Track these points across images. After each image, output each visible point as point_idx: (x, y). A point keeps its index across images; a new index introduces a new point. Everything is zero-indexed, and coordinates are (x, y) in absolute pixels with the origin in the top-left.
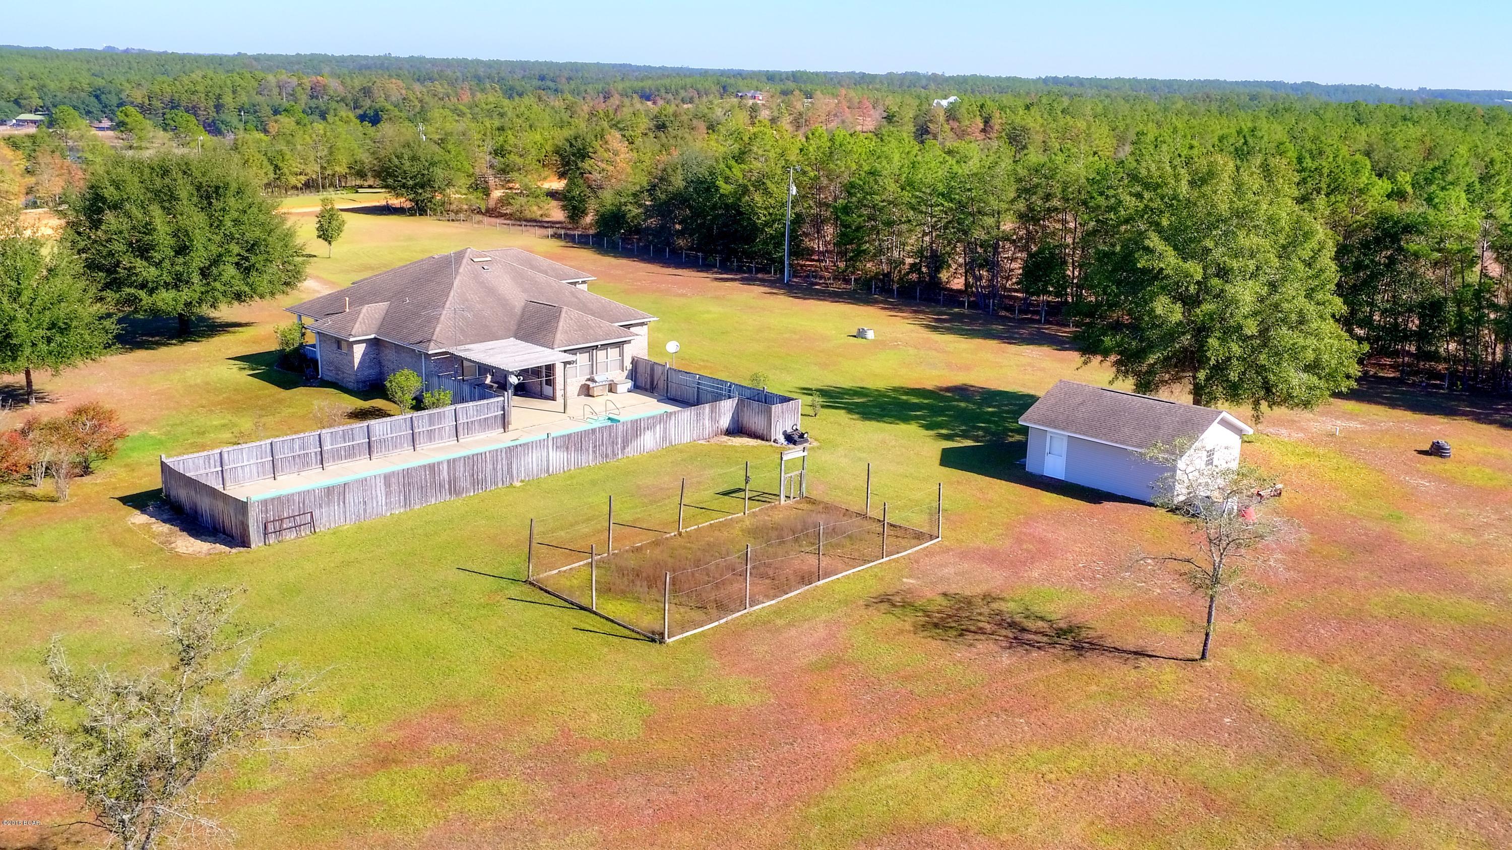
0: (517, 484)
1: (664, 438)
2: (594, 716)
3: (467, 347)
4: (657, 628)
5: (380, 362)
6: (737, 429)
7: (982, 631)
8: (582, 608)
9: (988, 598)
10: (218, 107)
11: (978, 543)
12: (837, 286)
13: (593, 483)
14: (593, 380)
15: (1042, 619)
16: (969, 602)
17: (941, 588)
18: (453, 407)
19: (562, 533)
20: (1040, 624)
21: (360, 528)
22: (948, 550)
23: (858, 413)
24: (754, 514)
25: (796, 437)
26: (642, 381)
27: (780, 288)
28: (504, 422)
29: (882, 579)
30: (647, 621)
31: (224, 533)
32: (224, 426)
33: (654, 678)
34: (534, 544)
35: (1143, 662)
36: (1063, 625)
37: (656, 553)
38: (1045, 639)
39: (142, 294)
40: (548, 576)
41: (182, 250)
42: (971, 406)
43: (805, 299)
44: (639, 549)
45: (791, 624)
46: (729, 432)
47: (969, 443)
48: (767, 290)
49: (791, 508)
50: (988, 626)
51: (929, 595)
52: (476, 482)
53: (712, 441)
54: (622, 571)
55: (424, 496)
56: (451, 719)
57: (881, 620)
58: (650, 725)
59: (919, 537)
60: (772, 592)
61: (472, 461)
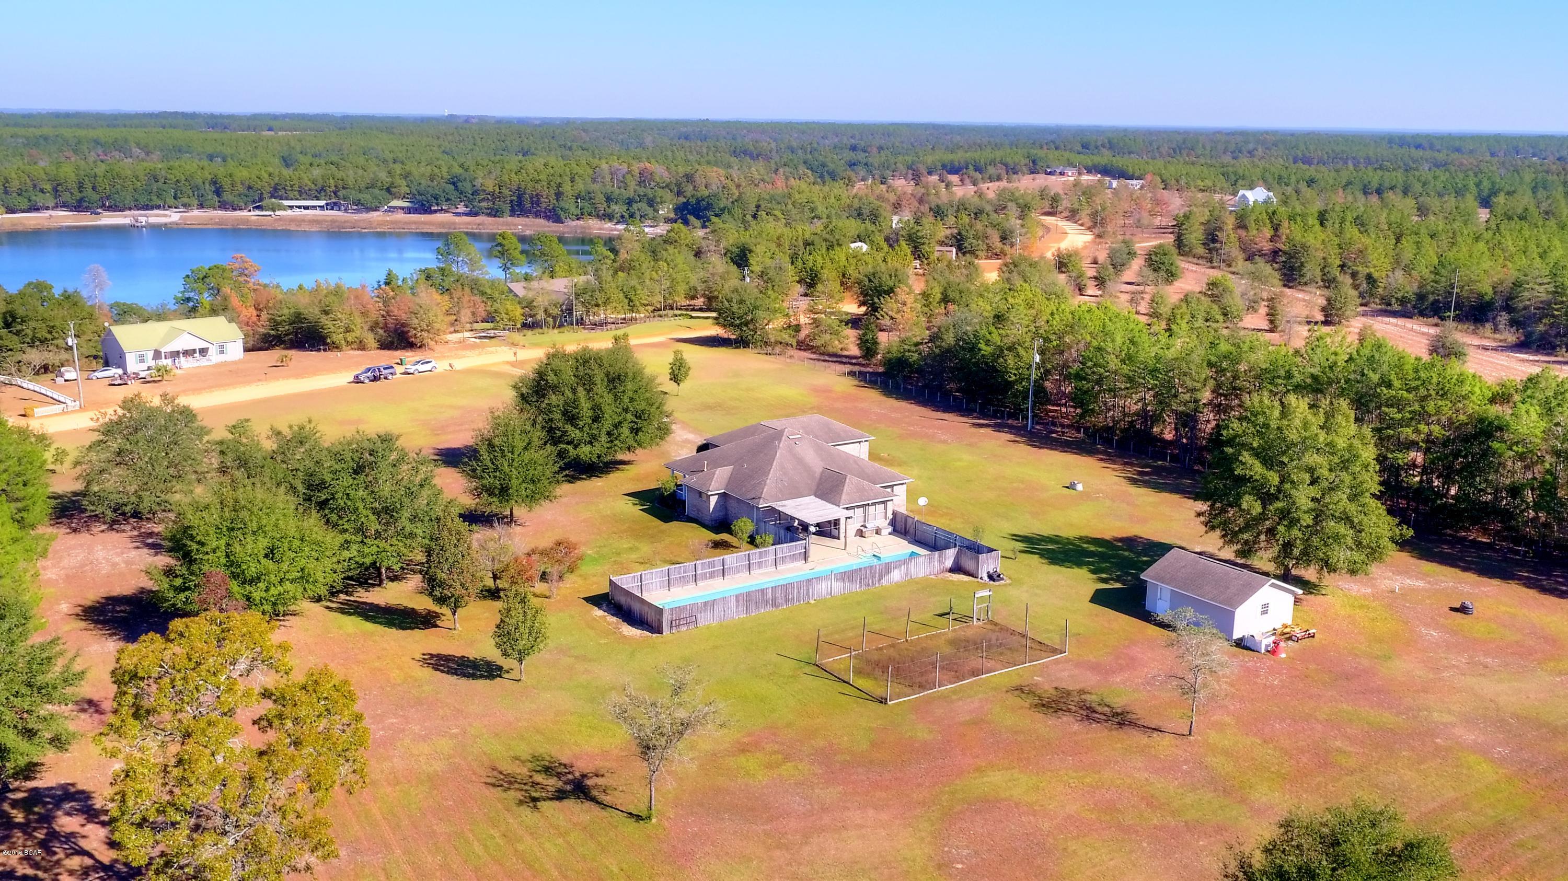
0: (812, 602)
1: (907, 574)
2: (845, 738)
3: (784, 503)
4: (884, 696)
5: (726, 508)
6: (957, 568)
7: (1069, 711)
8: (844, 682)
9: (1082, 692)
10: (559, 195)
11: (1091, 657)
12: (1070, 435)
13: (859, 603)
14: (865, 527)
15: (1108, 706)
16: (1069, 693)
17: (1055, 685)
18: (774, 547)
19: (837, 636)
20: (1106, 709)
21: (721, 626)
22: (1070, 660)
23: (1047, 558)
24: (954, 631)
25: (995, 577)
26: (898, 527)
27: (1023, 436)
28: (805, 557)
29: (1021, 677)
30: (879, 692)
31: (647, 624)
32: (631, 548)
33: (879, 722)
34: (820, 642)
35: (1155, 734)
36: (1119, 711)
37: (892, 652)
38: (1104, 718)
39: (570, 447)
40: (827, 661)
41: (596, 419)
42: (1132, 555)
43: (1040, 448)
44: (881, 649)
45: (960, 699)
46: (951, 570)
47: (1118, 585)
48: (1012, 437)
49: (979, 627)
50: (1074, 708)
51: (1046, 688)
52: (787, 600)
53: (940, 576)
54: (868, 662)
55: (757, 607)
56: (774, 734)
57: (1014, 700)
58: (874, 745)
59: (1055, 651)
60: (954, 680)
61: (786, 587)
